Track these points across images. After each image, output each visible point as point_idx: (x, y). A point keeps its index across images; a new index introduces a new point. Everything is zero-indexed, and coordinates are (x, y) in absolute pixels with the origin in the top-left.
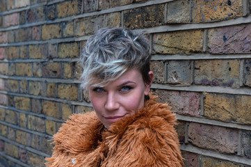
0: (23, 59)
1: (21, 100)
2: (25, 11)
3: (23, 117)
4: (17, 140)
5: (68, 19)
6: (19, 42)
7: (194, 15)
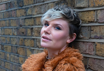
0: (8, 27)
1: (7, 47)
2: (8, 3)
3: (8, 55)
4: (6, 67)
5: (29, 6)
6: (6, 18)
7: (90, 3)
